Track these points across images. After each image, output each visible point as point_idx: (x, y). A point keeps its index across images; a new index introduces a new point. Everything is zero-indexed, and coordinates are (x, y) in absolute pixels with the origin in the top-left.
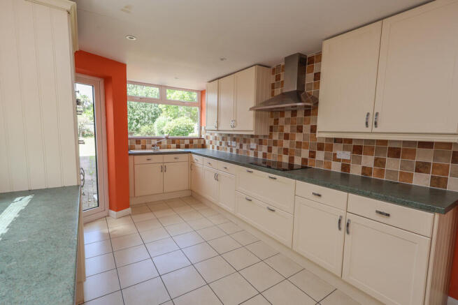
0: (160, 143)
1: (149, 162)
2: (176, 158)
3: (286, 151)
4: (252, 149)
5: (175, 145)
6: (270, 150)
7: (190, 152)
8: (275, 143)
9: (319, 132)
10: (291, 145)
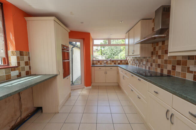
0: (107, 62)
1: (100, 69)
2: (111, 69)
3: (159, 66)
4: (144, 65)
5: (113, 63)
6: (151, 65)
7: (118, 66)
8: (154, 61)
9: (169, 52)
10: (162, 62)
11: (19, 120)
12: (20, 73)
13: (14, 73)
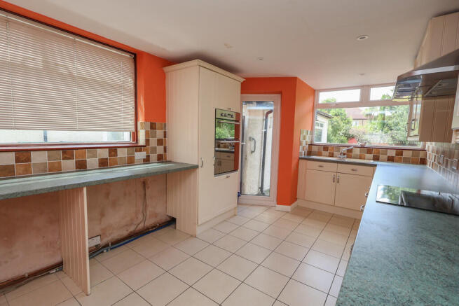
0: (350, 151)
1: (321, 168)
5: (371, 156)
7: (376, 165)
11: (141, 226)
12: (148, 156)
13: (140, 156)
